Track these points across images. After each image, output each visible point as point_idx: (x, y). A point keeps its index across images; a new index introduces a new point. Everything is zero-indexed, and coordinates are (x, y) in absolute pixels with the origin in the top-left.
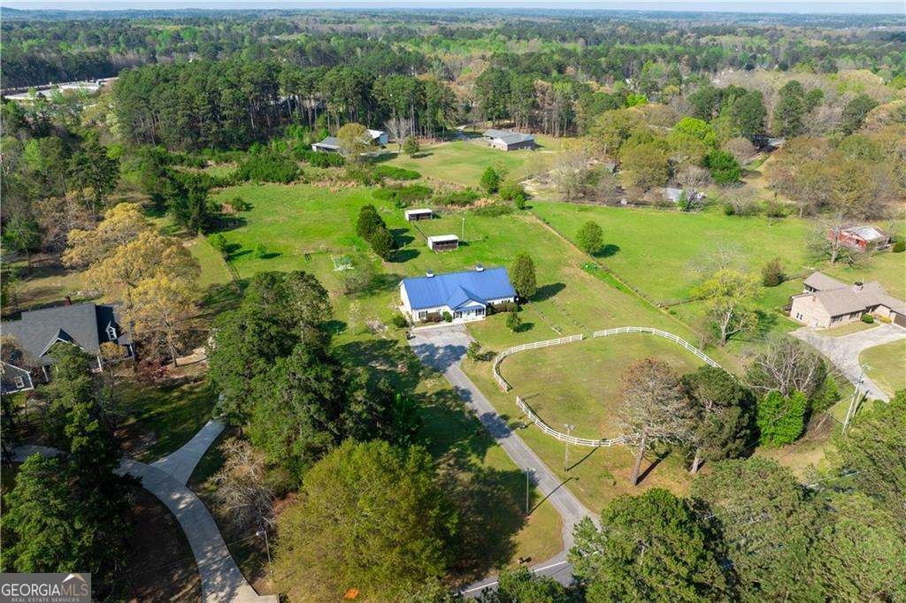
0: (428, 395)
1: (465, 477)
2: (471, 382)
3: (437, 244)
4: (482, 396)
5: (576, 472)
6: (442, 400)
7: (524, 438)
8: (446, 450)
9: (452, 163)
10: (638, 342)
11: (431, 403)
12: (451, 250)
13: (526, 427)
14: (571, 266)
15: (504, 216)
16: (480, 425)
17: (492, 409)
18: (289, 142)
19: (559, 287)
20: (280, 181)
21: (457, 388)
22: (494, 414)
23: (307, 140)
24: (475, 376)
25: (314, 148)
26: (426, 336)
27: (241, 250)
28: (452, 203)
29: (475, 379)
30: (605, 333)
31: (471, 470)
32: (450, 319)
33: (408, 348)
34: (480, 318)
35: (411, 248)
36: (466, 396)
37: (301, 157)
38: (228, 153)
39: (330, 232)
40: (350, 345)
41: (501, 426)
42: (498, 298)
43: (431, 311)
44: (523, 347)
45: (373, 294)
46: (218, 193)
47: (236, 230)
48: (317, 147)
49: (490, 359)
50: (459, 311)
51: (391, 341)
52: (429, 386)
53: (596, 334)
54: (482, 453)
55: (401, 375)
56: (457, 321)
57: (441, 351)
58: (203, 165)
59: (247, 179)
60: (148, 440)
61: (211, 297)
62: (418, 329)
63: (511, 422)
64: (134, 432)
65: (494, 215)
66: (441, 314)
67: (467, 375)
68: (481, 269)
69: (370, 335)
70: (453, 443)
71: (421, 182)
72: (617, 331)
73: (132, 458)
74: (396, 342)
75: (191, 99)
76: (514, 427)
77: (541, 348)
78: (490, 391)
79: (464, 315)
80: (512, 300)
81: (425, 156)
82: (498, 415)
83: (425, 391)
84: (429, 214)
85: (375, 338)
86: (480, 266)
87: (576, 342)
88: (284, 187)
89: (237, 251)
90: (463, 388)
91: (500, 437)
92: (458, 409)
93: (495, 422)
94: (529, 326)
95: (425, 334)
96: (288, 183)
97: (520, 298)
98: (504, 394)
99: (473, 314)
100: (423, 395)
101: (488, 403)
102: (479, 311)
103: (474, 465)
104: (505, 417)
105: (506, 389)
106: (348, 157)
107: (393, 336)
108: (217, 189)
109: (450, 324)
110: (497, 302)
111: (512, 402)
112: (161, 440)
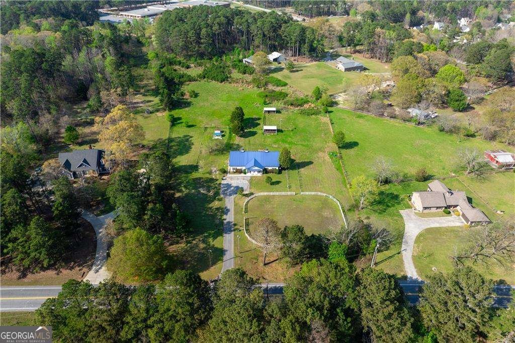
0: (213, 208)
1: (202, 246)
2: (233, 206)
3: (266, 130)
4: (233, 213)
5: (243, 255)
6: (217, 211)
7: (235, 236)
8: (202, 234)
9: (308, 78)
10: (320, 201)
11: (212, 212)
12: (272, 134)
14: (324, 152)
15: (313, 116)
16: (223, 226)
17: (232, 220)
18: (232, 57)
19: (309, 164)
20: (218, 80)
21: (226, 208)
23: (241, 57)
24: (237, 203)
25: (244, 61)
27: (181, 121)
28: (292, 105)
29: (236, 205)
30: (307, 193)
31: (206, 244)
32: (245, 173)
33: (220, 184)
34: (260, 175)
35: (254, 130)
36: (227, 212)
37: (234, 66)
38: (202, 61)
39: (224, 115)
40: (197, 179)
41: (230, 228)
42: (271, 167)
43: (238, 168)
44: (266, 194)
45: (222, 154)
46: (188, 85)
47: (184, 109)
48: (245, 61)
49: (249, 197)
50: (250, 170)
51: (215, 179)
52: (216, 204)
53: (302, 193)
54: (215, 238)
55: (209, 197)
56: (248, 175)
57: (232, 188)
58: (188, 67)
59: (204, 77)
60: (102, 207)
61: (156, 145)
62: (230, 175)
63: (236, 227)
64: (98, 203)
65: (308, 115)
66: (242, 170)
67: (234, 202)
70: (207, 232)
71: (284, 89)
72: (313, 193)
73: (93, 213)
74: (217, 180)
75: (186, 33)
76: (235, 230)
77: (274, 196)
78: (238, 211)
79: (252, 172)
80: (277, 168)
81: (297, 71)
82: (233, 223)
83: (213, 206)
84: (274, 111)
85: (210, 176)
87: (292, 195)
88: (218, 85)
89: (179, 122)
90: (228, 208)
91: (226, 233)
92: (220, 217)
93: (229, 226)
94: (278, 183)
95: (231, 178)
96: (221, 82)
97: (281, 168)
98: (242, 214)
99: (256, 173)
100: (211, 208)
101: (233, 217)
102: (259, 172)
103: (209, 242)
104: (235, 225)
105: (245, 212)
106: (258, 69)
107: (218, 177)
108: (188, 83)
109: (245, 175)
112: (106, 208)
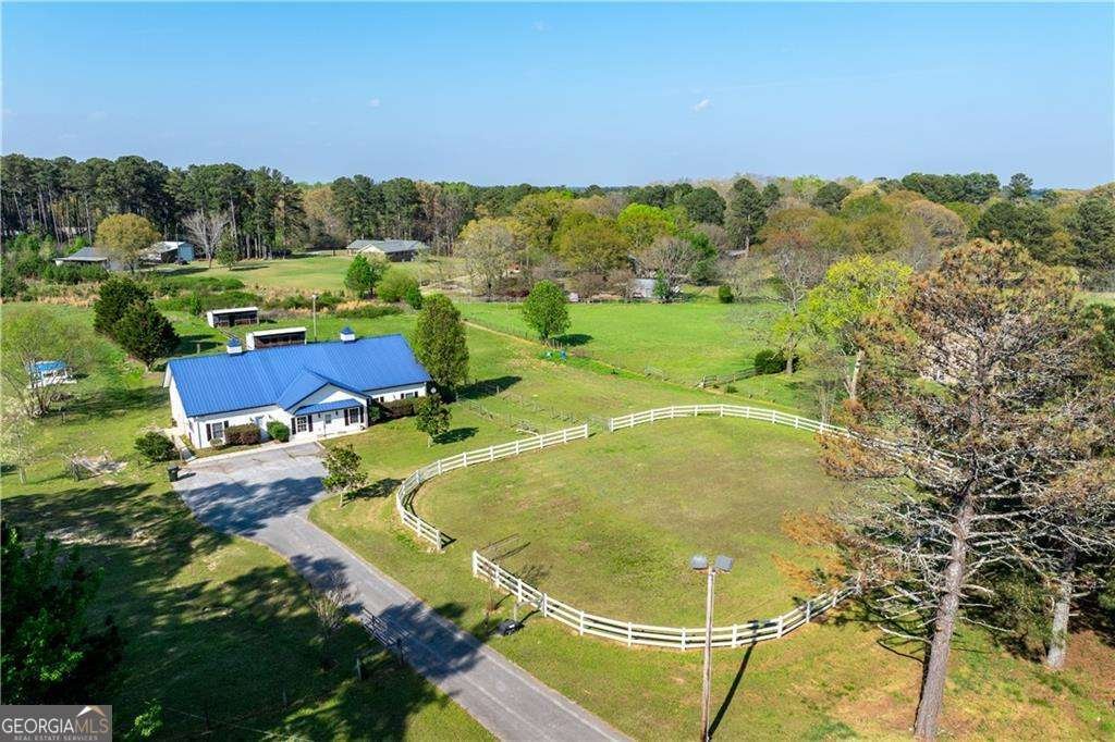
0: (208, 588)
2: (337, 542)
3: (263, 341)
4: (371, 569)
6: (253, 595)
7: (523, 659)
11: (217, 606)
13: (519, 626)
14: (519, 357)
15: (388, 317)
16: (375, 645)
17: (404, 597)
19: (507, 382)
21: (301, 560)
22: (416, 608)
24: (349, 528)
26: (224, 471)
29: (350, 536)
32: (282, 434)
33: (171, 496)
34: (355, 428)
36: (329, 574)
41: (442, 636)
42: (393, 388)
43: (237, 421)
44: (465, 459)
45: (107, 416)
49: (387, 492)
50: (305, 420)
51: (131, 488)
52: (213, 567)
53: (613, 424)
55: (135, 552)
56: (301, 438)
57: (262, 492)
62: (203, 460)
63: (471, 620)
65: (371, 317)
66: (264, 427)
67: (329, 530)
68: (352, 337)
69: (72, 482)
71: (243, 291)
74: (142, 488)
76: (483, 634)
77: (503, 459)
78: (396, 552)
79: (318, 425)
80: (422, 392)
81: (255, 269)
82: (426, 610)
83: (199, 580)
84: (251, 314)
85: (87, 485)
86: (348, 331)
87: (576, 440)
90: (317, 558)
91: (442, 673)
92: (303, 611)
93: (421, 628)
94: (466, 433)
95: (222, 468)
97: (439, 388)
98: (432, 558)
99: (338, 422)
100: (195, 591)
101: (389, 582)
102: (351, 413)
104: (452, 611)
105: (438, 545)
107: (135, 478)
109: (283, 445)
110: (390, 397)
111: (462, 571)
